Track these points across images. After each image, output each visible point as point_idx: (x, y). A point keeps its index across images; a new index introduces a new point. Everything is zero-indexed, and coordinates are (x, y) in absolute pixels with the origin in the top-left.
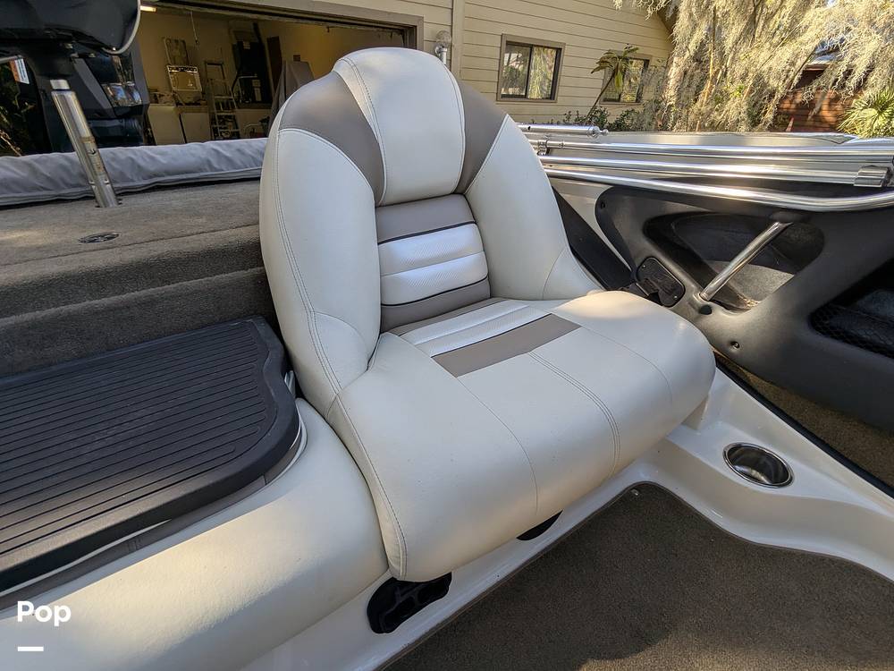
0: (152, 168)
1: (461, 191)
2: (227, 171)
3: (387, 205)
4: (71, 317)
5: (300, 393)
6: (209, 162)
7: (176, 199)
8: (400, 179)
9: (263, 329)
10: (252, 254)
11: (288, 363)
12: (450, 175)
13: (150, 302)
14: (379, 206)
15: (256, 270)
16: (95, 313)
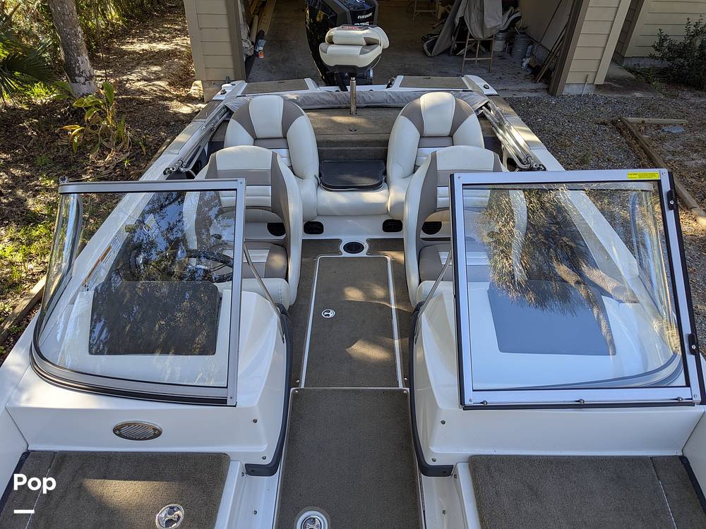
0: (368, 101)
1: (451, 136)
2: (392, 104)
3: (427, 137)
4: (346, 150)
5: (386, 181)
6: (386, 100)
7: (373, 112)
8: (429, 130)
9: (383, 164)
10: (386, 143)
11: (385, 173)
12: (447, 131)
13: (361, 150)
14: (422, 137)
15: (386, 148)
16: (350, 150)
